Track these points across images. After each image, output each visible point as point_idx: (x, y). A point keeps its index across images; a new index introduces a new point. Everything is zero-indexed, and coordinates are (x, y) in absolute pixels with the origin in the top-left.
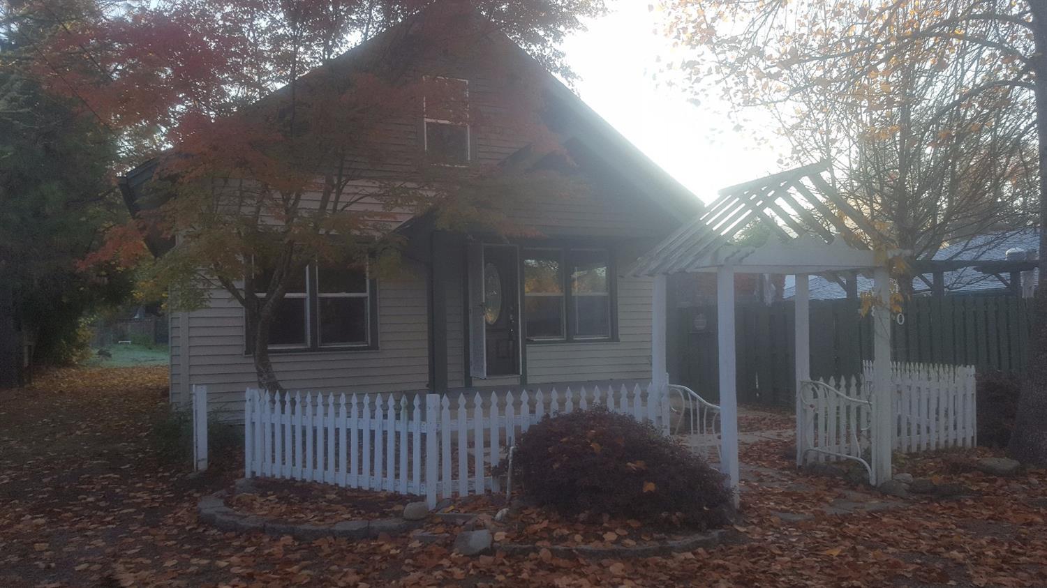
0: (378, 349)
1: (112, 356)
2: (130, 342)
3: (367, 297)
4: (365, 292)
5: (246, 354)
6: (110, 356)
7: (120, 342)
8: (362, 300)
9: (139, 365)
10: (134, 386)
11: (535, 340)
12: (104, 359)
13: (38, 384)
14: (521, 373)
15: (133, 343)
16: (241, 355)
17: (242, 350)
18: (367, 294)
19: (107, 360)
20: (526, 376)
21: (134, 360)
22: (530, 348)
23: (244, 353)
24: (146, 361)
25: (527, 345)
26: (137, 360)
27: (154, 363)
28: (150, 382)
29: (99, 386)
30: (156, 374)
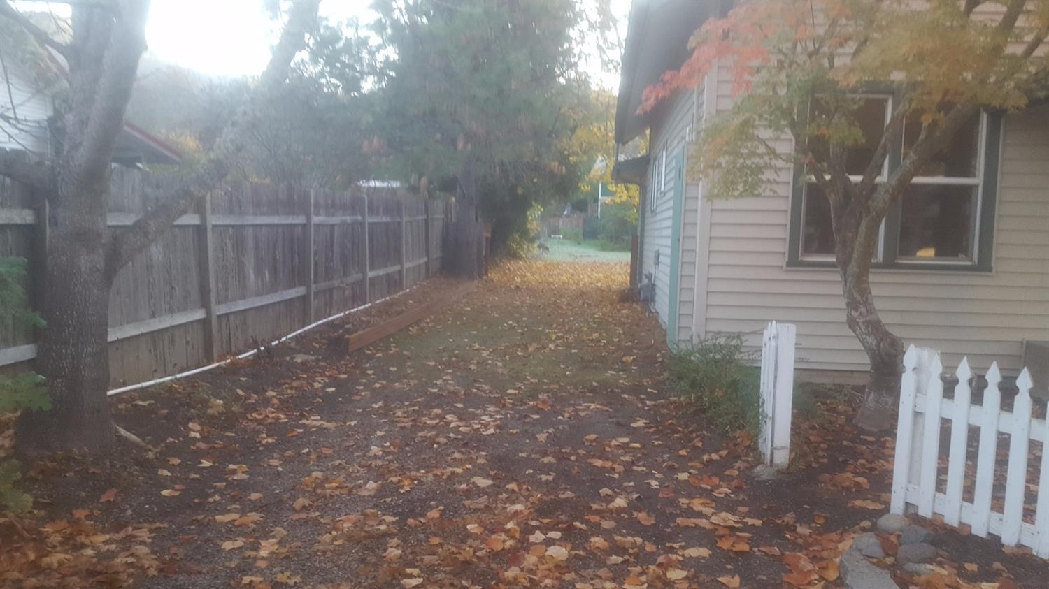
0: (990, 270)
1: (550, 249)
2: (561, 236)
3: (977, 186)
4: (974, 176)
5: (787, 266)
6: (547, 249)
7: (553, 236)
8: (968, 191)
10: (584, 284)
12: (544, 253)
13: (494, 275)
15: (565, 237)
16: (782, 267)
18: (978, 180)
19: (547, 254)
21: (570, 255)
23: (785, 265)
24: (581, 256)
26: (573, 255)
27: (589, 259)
28: (599, 281)
29: (552, 283)
30: (600, 272)
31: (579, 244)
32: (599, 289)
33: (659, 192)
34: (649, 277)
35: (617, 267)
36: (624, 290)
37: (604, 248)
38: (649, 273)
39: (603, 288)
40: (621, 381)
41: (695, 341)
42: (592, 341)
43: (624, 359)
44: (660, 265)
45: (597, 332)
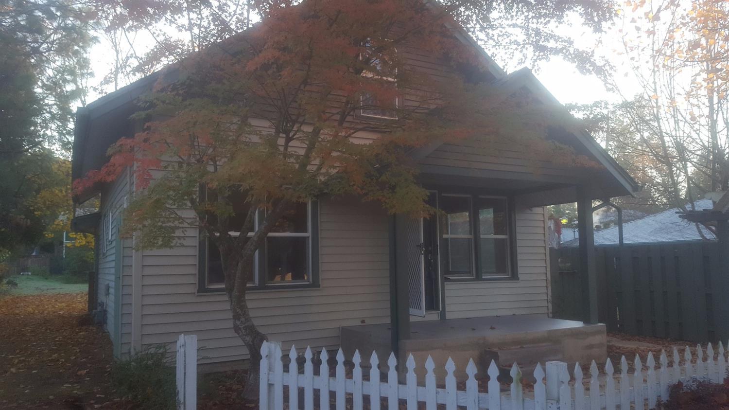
0: (319, 286)
1: (18, 285)
2: (30, 273)
3: (308, 237)
4: (306, 232)
5: (198, 293)
6: (16, 285)
7: (21, 273)
8: (305, 239)
9: (43, 293)
10: (48, 313)
11: (451, 278)
12: (12, 288)
14: (441, 310)
15: (33, 274)
16: (194, 293)
17: (193, 289)
18: (308, 234)
19: (15, 289)
20: (445, 312)
21: (37, 289)
22: (448, 286)
23: (196, 292)
24: (48, 289)
25: (445, 283)
26: (40, 289)
27: (54, 291)
28: (61, 310)
29: (17, 314)
30: (63, 302)
31: (46, 279)
32: (60, 316)
33: (108, 240)
34: (102, 304)
35: (79, 297)
36: (82, 316)
37: (68, 282)
38: (102, 302)
39: (64, 315)
40: (75, 392)
41: (133, 353)
42: (52, 361)
43: (79, 373)
44: (110, 295)
45: (57, 353)
